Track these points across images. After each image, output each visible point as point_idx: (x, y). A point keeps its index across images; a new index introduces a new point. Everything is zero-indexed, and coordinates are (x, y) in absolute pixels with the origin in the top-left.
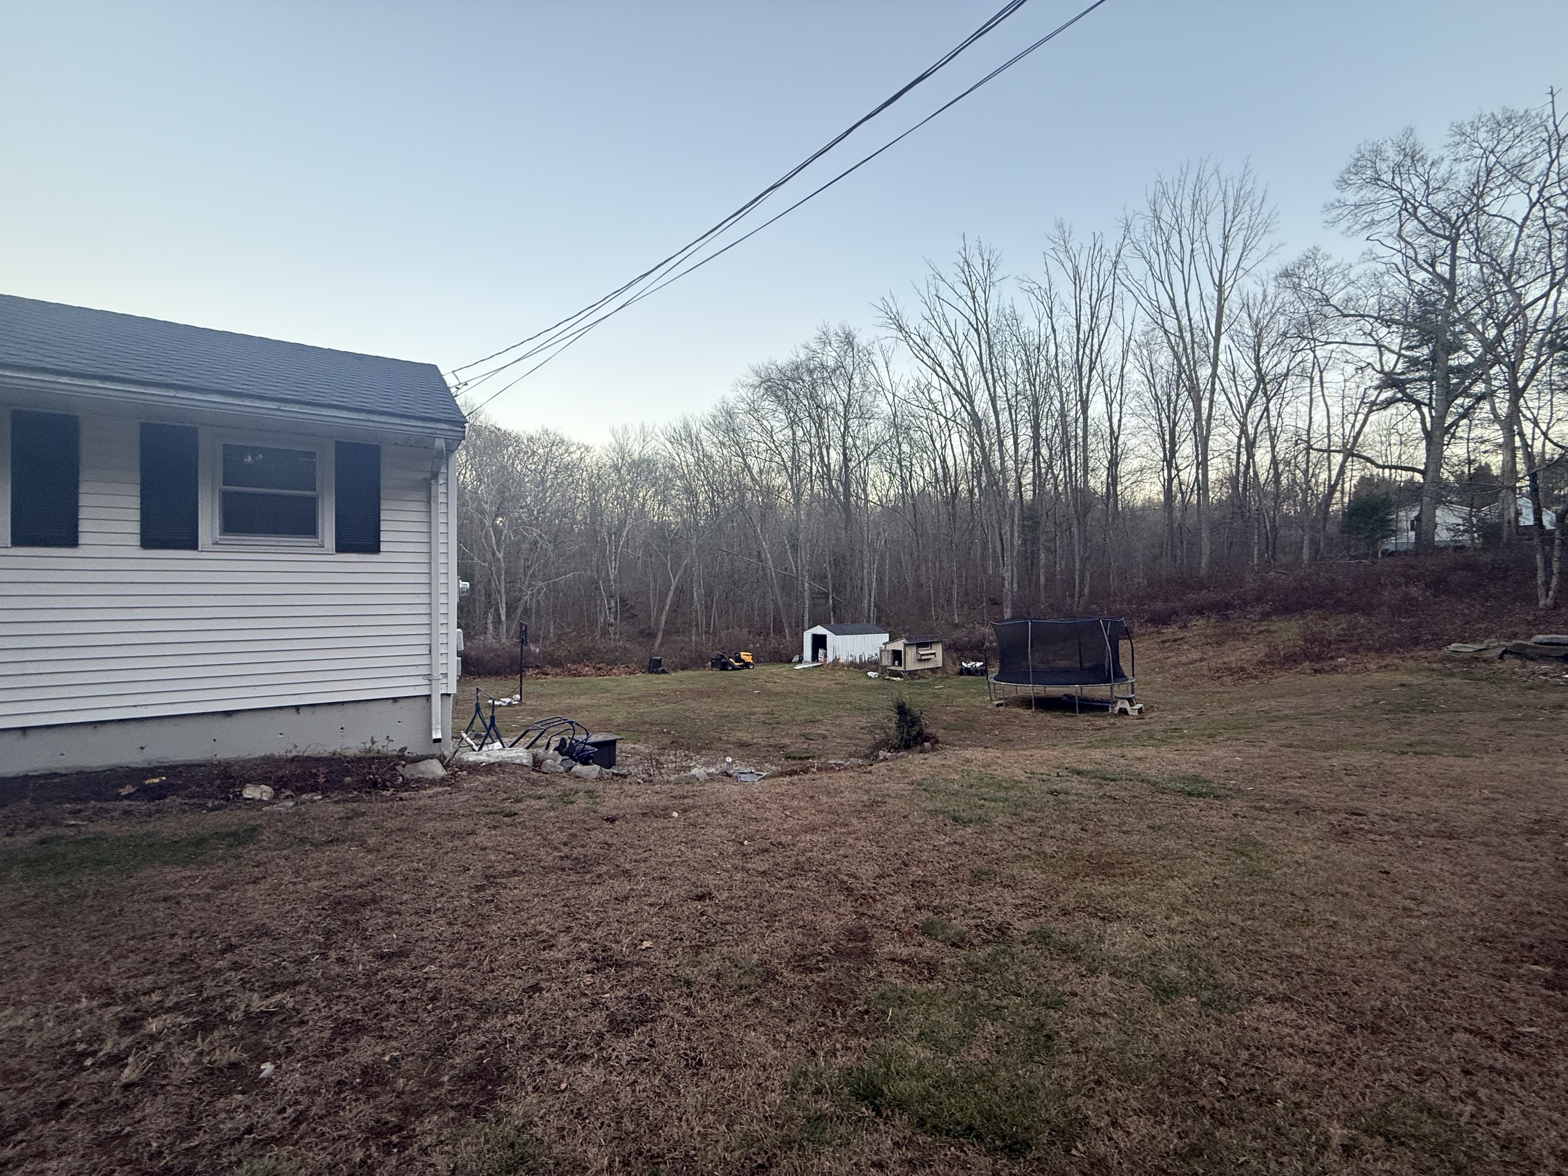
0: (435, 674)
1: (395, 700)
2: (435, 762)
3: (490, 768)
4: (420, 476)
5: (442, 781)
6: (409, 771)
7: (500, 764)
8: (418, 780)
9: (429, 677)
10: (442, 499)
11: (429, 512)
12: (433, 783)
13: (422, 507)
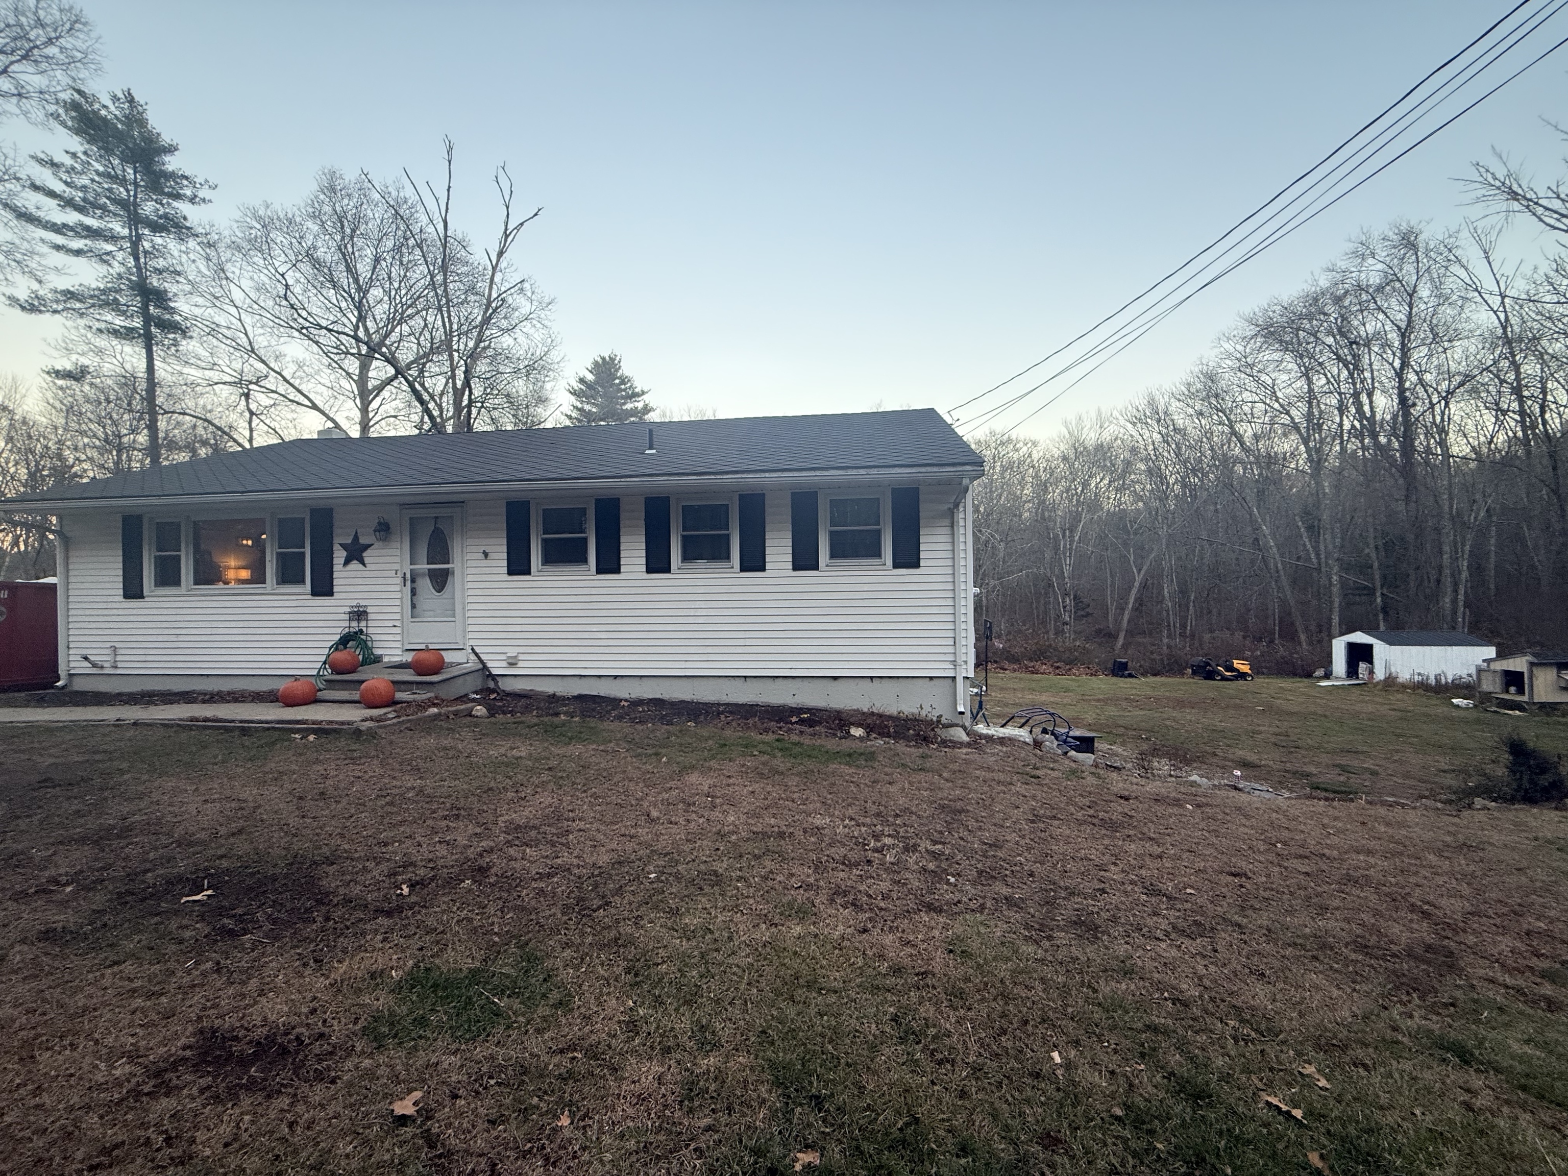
0: (959, 661)
1: (931, 678)
2: (960, 729)
3: (1002, 741)
4: (946, 507)
5: (968, 745)
6: (943, 734)
7: (1010, 739)
8: (951, 741)
9: (954, 662)
10: (962, 523)
11: (953, 534)
12: (961, 745)
13: (947, 530)
